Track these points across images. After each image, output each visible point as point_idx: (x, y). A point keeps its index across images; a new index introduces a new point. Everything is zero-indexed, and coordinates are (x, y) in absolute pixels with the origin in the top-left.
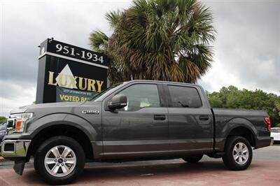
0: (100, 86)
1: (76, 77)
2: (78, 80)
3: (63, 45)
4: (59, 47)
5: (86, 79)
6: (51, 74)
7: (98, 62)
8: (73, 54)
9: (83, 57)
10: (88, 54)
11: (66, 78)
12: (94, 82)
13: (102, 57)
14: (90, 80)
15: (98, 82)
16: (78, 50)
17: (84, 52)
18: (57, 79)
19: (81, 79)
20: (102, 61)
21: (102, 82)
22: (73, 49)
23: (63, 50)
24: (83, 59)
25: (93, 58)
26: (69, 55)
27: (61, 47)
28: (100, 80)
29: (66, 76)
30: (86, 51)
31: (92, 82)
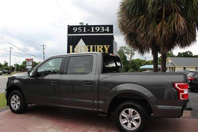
0: (107, 49)
1: (88, 46)
2: (89, 48)
3: (78, 27)
4: (75, 29)
5: (95, 46)
6: (71, 47)
7: (105, 32)
8: (85, 31)
9: (93, 31)
10: (96, 28)
11: (81, 48)
12: (102, 46)
13: (108, 28)
14: (98, 46)
15: (105, 46)
16: (88, 27)
17: (93, 28)
18: (75, 50)
19: (91, 46)
20: (108, 30)
21: (109, 46)
22: (85, 28)
23: (78, 30)
24: (93, 33)
25: (100, 30)
26: (82, 32)
30: (95, 26)
31: (100, 47)
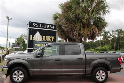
0: (53, 39)
1: (42, 36)
2: (43, 37)
3: (36, 23)
4: (34, 24)
5: (46, 36)
6: (31, 36)
7: (52, 29)
8: (40, 26)
9: (45, 27)
10: (47, 26)
11: (38, 37)
12: (50, 37)
13: (54, 26)
14: (48, 37)
15: (52, 37)
16: (43, 24)
17: (45, 25)
19: (44, 37)
20: (54, 28)
21: (54, 37)
22: (40, 25)
23: (36, 25)
24: (45, 28)
25: (49, 27)
26: (39, 27)
27: (35, 24)
28: (53, 36)
29: (38, 36)
30: (46, 24)
31: (49, 37)
